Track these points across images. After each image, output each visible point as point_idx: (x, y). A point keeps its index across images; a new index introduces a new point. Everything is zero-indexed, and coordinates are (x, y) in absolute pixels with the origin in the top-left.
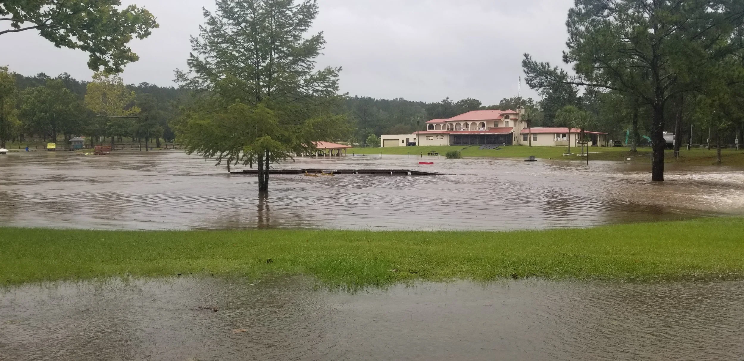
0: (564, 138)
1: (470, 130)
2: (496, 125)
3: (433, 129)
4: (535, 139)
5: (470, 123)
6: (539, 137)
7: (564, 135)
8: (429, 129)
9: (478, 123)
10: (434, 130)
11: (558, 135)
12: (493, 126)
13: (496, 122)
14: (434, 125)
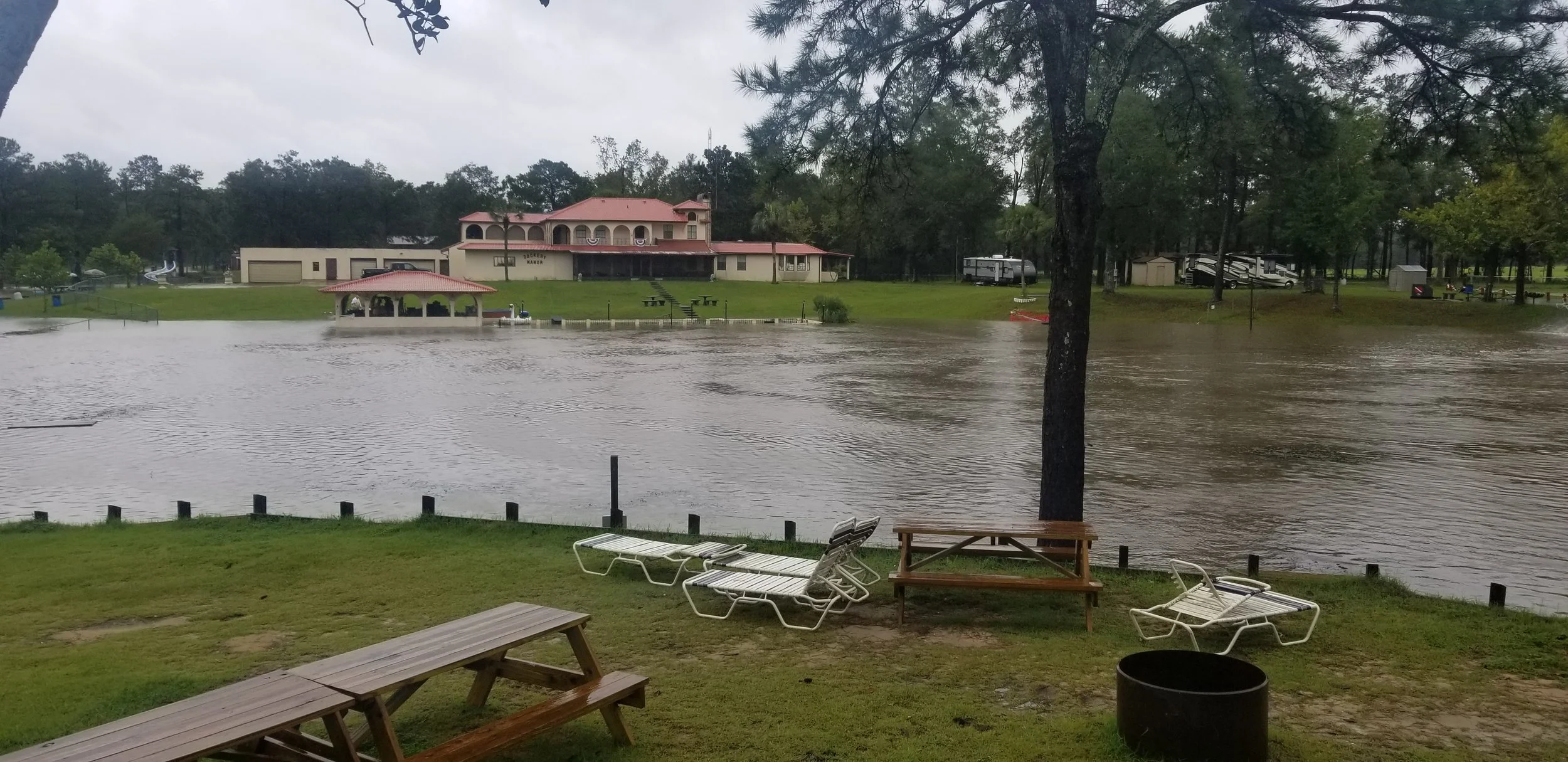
0: (801, 264)
1: (613, 243)
2: (668, 234)
3: (481, 238)
4: (742, 267)
5: (612, 228)
6: (749, 262)
7: (801, 259)
8: (468, 237)
9: (632, 228)
10: (484, 240)
11: (790, 258)
12: (661, 237)
13: (668, 227)
14: (484, 228)
